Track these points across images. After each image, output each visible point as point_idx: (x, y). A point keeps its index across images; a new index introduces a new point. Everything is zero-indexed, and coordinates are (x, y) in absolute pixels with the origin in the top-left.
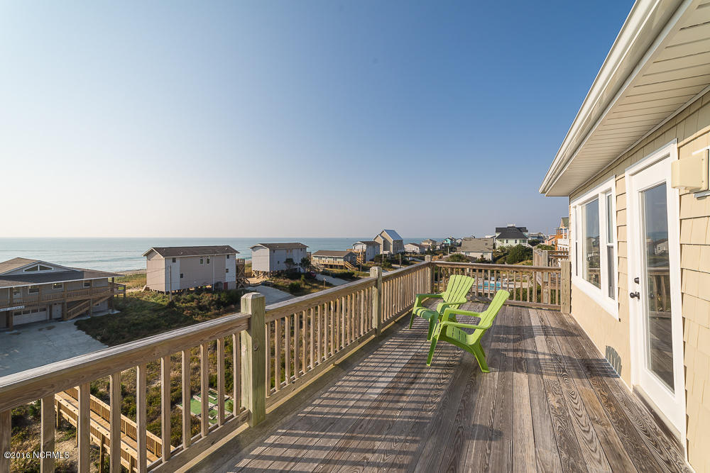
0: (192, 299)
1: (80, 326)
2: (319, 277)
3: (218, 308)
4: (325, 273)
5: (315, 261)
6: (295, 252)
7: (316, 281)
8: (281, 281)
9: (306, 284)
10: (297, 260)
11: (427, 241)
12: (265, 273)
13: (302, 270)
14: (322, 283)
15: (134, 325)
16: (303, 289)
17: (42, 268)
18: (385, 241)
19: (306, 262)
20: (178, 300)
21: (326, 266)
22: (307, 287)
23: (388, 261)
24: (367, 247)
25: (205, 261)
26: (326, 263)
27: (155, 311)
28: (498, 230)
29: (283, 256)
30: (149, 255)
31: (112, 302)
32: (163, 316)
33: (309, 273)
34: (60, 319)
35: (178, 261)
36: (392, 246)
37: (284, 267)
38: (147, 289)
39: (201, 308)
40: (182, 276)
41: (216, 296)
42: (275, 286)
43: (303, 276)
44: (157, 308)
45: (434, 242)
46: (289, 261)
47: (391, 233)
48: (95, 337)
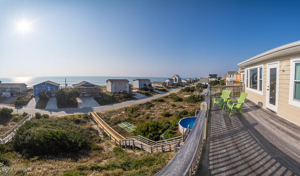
0: (118, 95)
1: (95, 99)
2: (155, 90)
3: (125, 99)
4: (156, 89)
5: (153, 85)
6: (147, 82)
7: (154, 92)
8: (143, 92)
9: (150, 93)
10: (147, 85)
11: (188, 79)
12: (137, 89)
13: (149, 88)
14: (156, 92)
15: (105, 101)
16: (150, 94)
17: (88, 84)
18: (176, 79)
19: (150, 85)
20: (114, 95)
21: (156, 87)
22: (151, 94)
23: (176, 85)
24: (170, 81)
25: (121, 84)
26: (156, 86)
27: (109, 97)
28: (210, 75)
29: (143, 83)
30: (107, 81)
31: (100, 94)
32: (111, 99)
33: (151, 89)
34: (91, 96)
35: (114, 83)
36: (178, 81)
37: (143, 87)
38: (107, 91)
39: (120, 98)
40: (115, 88)
41: (124, 95)
42: (141, 93)
43: (149, 90)
44: (110, 97)
45: (191, 79)
46: (145, 85)
47: (178, 76)
48: (97, 102)
